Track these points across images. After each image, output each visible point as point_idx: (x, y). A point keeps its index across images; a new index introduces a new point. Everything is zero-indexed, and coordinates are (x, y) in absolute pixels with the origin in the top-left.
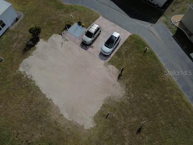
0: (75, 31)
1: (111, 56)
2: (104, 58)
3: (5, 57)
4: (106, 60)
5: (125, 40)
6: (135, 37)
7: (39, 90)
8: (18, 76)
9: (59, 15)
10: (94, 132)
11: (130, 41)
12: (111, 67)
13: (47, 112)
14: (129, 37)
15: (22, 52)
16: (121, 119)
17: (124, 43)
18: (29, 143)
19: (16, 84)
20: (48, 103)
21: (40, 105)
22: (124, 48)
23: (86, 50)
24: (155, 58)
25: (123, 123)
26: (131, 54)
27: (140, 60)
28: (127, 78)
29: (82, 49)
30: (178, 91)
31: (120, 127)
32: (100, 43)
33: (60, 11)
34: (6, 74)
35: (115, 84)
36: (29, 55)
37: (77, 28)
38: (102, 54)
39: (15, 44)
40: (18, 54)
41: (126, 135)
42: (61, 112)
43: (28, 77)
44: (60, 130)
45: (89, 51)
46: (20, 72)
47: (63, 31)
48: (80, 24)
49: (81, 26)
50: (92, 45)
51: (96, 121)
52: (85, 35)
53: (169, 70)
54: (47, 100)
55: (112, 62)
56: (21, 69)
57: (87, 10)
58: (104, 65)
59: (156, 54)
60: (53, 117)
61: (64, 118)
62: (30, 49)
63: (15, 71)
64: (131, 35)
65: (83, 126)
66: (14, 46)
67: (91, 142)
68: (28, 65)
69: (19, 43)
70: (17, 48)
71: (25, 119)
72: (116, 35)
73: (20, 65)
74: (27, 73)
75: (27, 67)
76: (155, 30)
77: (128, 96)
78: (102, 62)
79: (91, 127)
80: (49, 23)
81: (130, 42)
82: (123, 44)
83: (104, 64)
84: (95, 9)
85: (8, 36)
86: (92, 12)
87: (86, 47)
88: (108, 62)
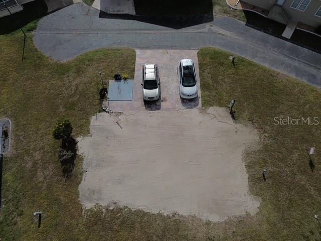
0: (120, 93)
1: (199, 95)
2: (193, 103)
3: (40, 207)
4: (198, 105)
5: (198, 63)
6: (206, 52)
7: (145, 214)
8: (93, 219)
10: (267, 209)
11: (204, 60)
12: (211, 110)
13: (185, 236)
14: (198, 56)
15: (64, 179)
16: (281, 168)
17: (200, 68)
20: (175, 221)
21: (166, 233)
23: (158, 109)
24: (250, 64)
25: (288, 170)
26: (220, 77)
27: (237, 77)
28: (244, 111)
29: (154, 112)
31: (289, 179)
33: (68, 76)
34: (68, 232)
35: (236, 128)
36: (81, 174)
37: (119, 87)
38: (185, 101)
39: (40, 174)
40: (60, 186)
41: (304, 183)
42: (204, 219)
43: (111, 208)
45: (165, 108)
46: (91, 210)
47: (101, 104)
48: (117, 78)
49: (123, 80)
50: (162, 97)
51: (257, 195)
52: (144, 90)
53: (277, 68)
54: (170, 218)
55: (207, 103)
56: (88, 205)
57: (109, 52)
58: (201, 114)
59: (248, 59)
60: (199, 235)
61: (215, 224)
62: (73, 164)
63: (80, 215)
64: (198, 52)
65: (248, 214)
66: (41, 179)
67: (275, 225)
68: (93, 192)
69: (45, 168)
70: (48, 177)
73: (80, 199)
74: (104, 204)
75: (94, 194)
76: (219, 29)
77: (265, 132)
78: (195, 111)
79: (258, 208)
80: (68, 105)
81: (204, 62)
82: (199, 70)
83: (200, 112)
84: (118, 44)
85: (14, 169)
86: (119, 50)
87: (156, 105)
88: (203, 106)
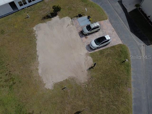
0: (82, 21)
1: (95, 51)
2: (90, 49)
3: (31, 16)
4: (89, 51)
5: (114, 45)
6: (123, 47)
7: (36, 47)
8: (30, 31)
9: (79, 6)
10: (49, 93)
12: (89, 58)
13: (31, 62)
14: (118, 45)
15: (42, 18)
16: (71, 97)
17: (111, 47)
18: (10, 73)
19: (26, 35)
20: (35, 57)
21: (30, 56)
22: (109, 50)
23: (81, 37)
25: (71, 100)
26: (111, 57)
27: (115, 66)
28: (95, 72)
29: (79, 36)
30: (128, 106)
32: (94, 37)
33: (82, 3)
34: (25, 26)
35: (84, 71)
36: (45, 22)
37: (85, 20)
39: (42, 11)
40: (39, 18)
41: (67, 109)
42: (38, 68)
43: (35, 35)
44: (31, 77)
45: (82, 39)
46: (33, 30)
47: (75, 17)
48: (89, 17)
49: (89, 20)
50: (87, 36)
51: (54, 87)
52: (86, 27)
54: (36, 55)
55: (92, 55)
56: (35, 28)
57: (101, 11)
58: (85, 54)
59: (131, 69)
60: (32, 67)
61: (38, 72)
62: (48, 19)
63: (31, 27)
64: (121, 44)
65: (45, 84)
66: (40, 13)
67: (43, 97)
68: (39, 28)
69: (44, 12)
71: (18, 58)
72: (108, 37)
73: (36, 25)
74: (36, 33)
76: (144, 50)
77: (88, 85)
78: (86, 51)
79: (49, 88)
80: (70, 8)
81: (116, 48)
82: (110, 47)
83: (86, 54)
84: (107, 13)
85: (41, 4)
86: (104, 14)
87: (82, 35)
88: (90, 54)
